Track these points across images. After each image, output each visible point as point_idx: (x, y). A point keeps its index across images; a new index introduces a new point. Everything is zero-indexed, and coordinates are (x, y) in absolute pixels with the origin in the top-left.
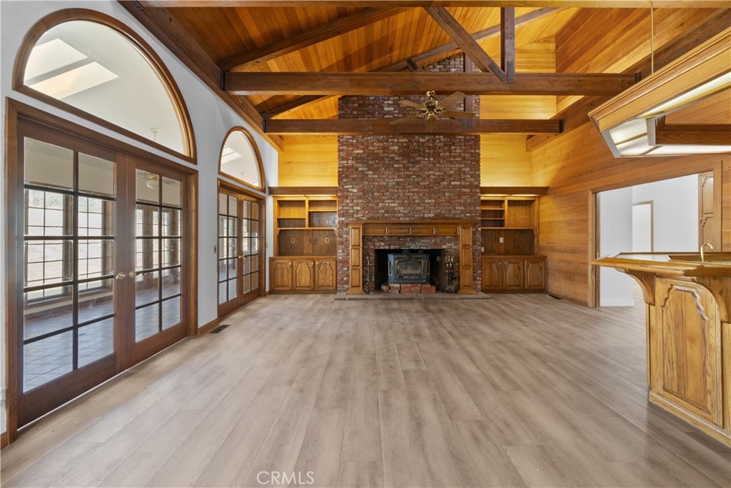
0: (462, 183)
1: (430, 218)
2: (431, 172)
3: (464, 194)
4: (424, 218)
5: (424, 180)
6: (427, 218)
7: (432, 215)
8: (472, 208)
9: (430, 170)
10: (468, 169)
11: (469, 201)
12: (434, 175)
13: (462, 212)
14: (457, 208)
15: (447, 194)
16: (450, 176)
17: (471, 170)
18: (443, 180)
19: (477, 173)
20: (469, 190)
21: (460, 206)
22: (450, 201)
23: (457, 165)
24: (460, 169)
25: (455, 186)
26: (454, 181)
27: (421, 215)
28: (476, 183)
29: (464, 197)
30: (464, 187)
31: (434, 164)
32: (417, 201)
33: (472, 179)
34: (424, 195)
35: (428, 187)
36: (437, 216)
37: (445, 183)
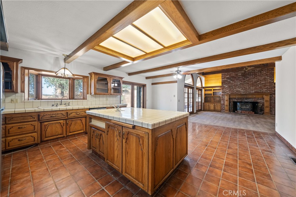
0: (266, 82)
1: (253, 93)
2: (253, 80)
3: (267, 85)
4: (250, 93)
5: (250, 82)
6: (251, 93)
7: (254, 92)
8: (270, 89)
9: (253, 79)
10: (269, 78)
11: (269, 87)
12: (254, 80)
13: (266, 91)
14: (264, 90)
15: (259, 86)
16: (261, 80)
17: (270, 78)
18: (258, 82)
19: (273, 78)
20: (269, 84)
21: (265, 89)
22: (261, 87)
23: (264, 77)
24: (265, 78)
25: (263, 83)
26: (263, 81)
27: (249, 92)
28: (272, 82)
29: (267, 86)
30: (267, 83)
31: (255, 77)
32: (248, 88)
33: (270, 81)
34: (250, 86)
35: (252, 84)
36: (255, 92)
37: (259, 82)
